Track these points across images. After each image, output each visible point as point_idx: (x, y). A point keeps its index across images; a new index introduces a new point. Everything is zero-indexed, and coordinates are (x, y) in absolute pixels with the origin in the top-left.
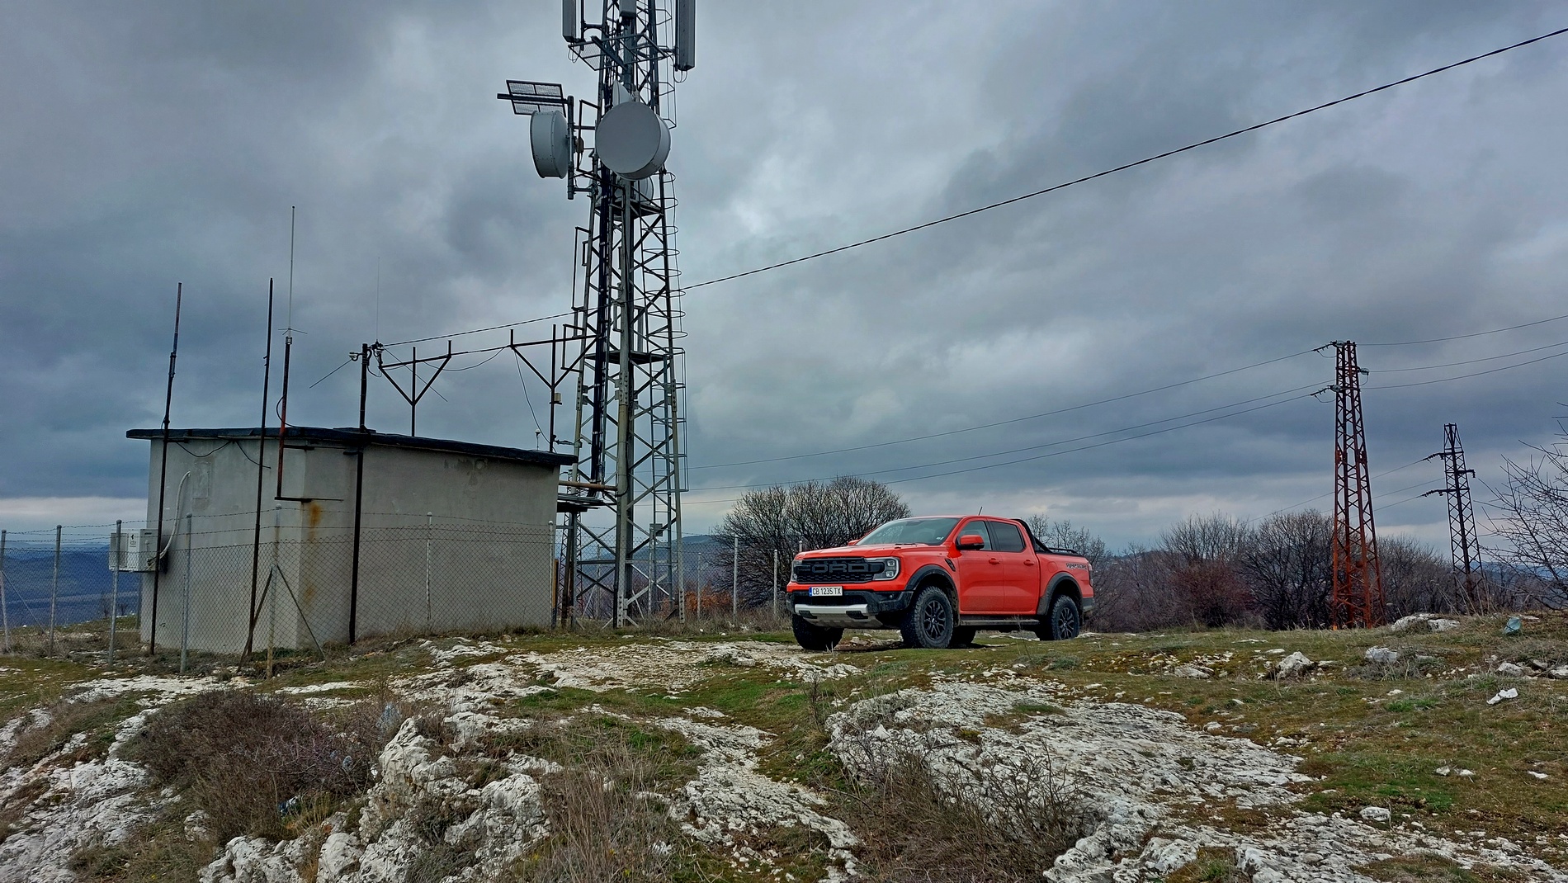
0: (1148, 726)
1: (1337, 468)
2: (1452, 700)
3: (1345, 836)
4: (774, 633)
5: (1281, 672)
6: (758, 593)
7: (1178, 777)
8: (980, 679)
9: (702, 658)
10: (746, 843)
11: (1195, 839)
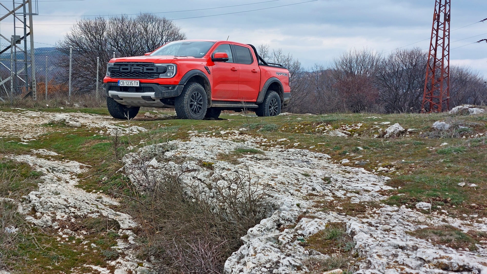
0: (310, 161)
1: (434, 24)
2: (472, 148)
3: (406, 217)
4: (95, 108)
5: (387, 134)
6: (87, 85)
7: (321, 187)
8: (218, 135)
9: (46, 121)
10: (67, 227)
11: (325, 219)
